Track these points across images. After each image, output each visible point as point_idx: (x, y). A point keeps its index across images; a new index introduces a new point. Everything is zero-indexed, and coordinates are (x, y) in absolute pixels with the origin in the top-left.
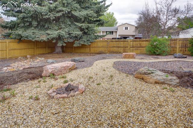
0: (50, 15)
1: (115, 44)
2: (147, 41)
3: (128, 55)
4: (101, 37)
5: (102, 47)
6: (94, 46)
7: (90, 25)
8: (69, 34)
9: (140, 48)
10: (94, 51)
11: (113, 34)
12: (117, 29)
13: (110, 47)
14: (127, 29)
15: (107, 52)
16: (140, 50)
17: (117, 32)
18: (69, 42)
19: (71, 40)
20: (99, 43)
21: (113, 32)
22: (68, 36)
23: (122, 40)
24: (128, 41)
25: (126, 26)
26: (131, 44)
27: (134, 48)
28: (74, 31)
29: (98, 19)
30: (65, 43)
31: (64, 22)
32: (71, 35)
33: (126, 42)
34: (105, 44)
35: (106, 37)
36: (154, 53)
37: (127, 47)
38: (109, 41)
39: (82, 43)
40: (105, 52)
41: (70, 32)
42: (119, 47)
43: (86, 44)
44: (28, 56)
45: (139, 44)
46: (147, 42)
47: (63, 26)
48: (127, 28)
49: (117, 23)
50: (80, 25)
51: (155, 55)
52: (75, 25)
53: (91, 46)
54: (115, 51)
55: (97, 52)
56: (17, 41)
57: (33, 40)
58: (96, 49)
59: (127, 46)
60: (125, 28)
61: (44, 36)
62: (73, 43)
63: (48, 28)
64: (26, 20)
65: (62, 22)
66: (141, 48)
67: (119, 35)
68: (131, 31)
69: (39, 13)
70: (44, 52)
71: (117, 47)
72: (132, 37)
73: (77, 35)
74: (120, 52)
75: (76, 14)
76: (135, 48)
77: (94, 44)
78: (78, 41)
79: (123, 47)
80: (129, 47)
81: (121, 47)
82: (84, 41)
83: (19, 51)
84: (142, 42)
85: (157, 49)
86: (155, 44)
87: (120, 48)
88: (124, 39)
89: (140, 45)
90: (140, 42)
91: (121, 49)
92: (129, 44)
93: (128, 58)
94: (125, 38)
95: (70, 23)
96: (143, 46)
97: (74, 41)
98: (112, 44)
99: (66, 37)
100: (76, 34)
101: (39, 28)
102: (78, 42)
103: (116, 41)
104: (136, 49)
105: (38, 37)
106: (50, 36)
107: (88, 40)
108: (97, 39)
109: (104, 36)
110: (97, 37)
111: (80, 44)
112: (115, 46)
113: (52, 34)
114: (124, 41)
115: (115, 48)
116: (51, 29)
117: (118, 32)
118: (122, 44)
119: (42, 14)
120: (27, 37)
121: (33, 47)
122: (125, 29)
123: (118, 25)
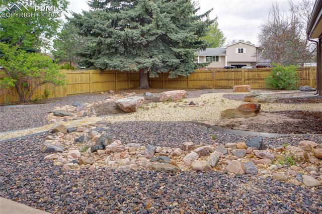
0: (141, 40)
1: (224, 75)
2: (268, 70)
3: (240, 87)
4: (202, 65)
5: (205, 79)
6: (193, 79)
7: (190, 50)
8: (163, 62)
9: (258, 81)
10: (194, 86)
11: (217, 60)
12: (225, 52)
13: (216, 80)
14: (242, 52)
15: (211, 86)
16: (259, 83)
17: (224, 57)
18: (162, 73)
19: (166, 71)
20: (200, 74)
21: (217, 57)
22: (163, 65)
23: (233, 70)
24: (241, 71)
25: (241, 46)
26: (246, 76)
27: (250, 81)
28: (169, 59)
29: (199, 40)
30: (158, 74)
31: (156, 47)
32: (167, 63)
33: (239, 73)
34: (209, 75)
35: (209, 66)
36: (278, 86)
37: (241, 80)
38: (214, 72)
39: (179, 74)
40: (209, 87)
41: (165, 60)
42: (228, 80)
43: (184, 75)
44: (111, 91)
45: (257, 76)
46: (268, 73)
47: (155, 52)
48: (242, 50)
49: (223, 41)
50: (177, 50)
51: (279, 89)
52: (172, 51)
53: (189, 79)
54: (223, 86)
55: (198, 87)
56: (99, 71)
57: (121, 71)
58: (196, 83)
59: (240, 77)
60: (239, 49)
61: (134, 65)
62: (168, 74)
63: (137, 55)
64: (113, 45)
65: (153, 47)
66: (260, 81)
67: (229, 62)
68: (248, 56)
69: (129, 37)
70: (126, 87)
71: (226, 79)
72: (251, 66)
73: (174, 64)
74: (230, 87)
75: (173, 36)
76: (252, 81)
77: (194, 76)
78: (173, 71)
79: (234, 80)
80: (243, 80)
81: (232, 80)
82: (182, 71)
83: (100, 85)
84: (261, 73)
85: (281, 81)
86: (278, 74)
87: (230, 82)
88: (238, 68)
89: (259, 76)
90: (259, 73)
91: (232, 83)
92: (243, 75)
93: (241, 91)
94: (239, 66)
95: (163, 48)
96: (263, 78)
97: (169, 72)
98: (218, 76)
99: (160, 66)
100: (173, 62)
101: (126, 55)
102: (174, 73)
103: (225, 72)
104: (253, 83)
105: (127, 67)
106: (141, 65)
107: (186, 71)
108: (197, 68)
109: (206, 64)
110: (196, 66)
111: (176, 75)
112: (224, 78)
113: (145, 63)
114: (236, 71)
115: (223, 81)
116: (140, 56)
117: (226, 57)
118: (232, 75)
119: (134, 38)
120: (114, 67)
121: (114, 80)
122: (239, 52)
123: (226, 43)
